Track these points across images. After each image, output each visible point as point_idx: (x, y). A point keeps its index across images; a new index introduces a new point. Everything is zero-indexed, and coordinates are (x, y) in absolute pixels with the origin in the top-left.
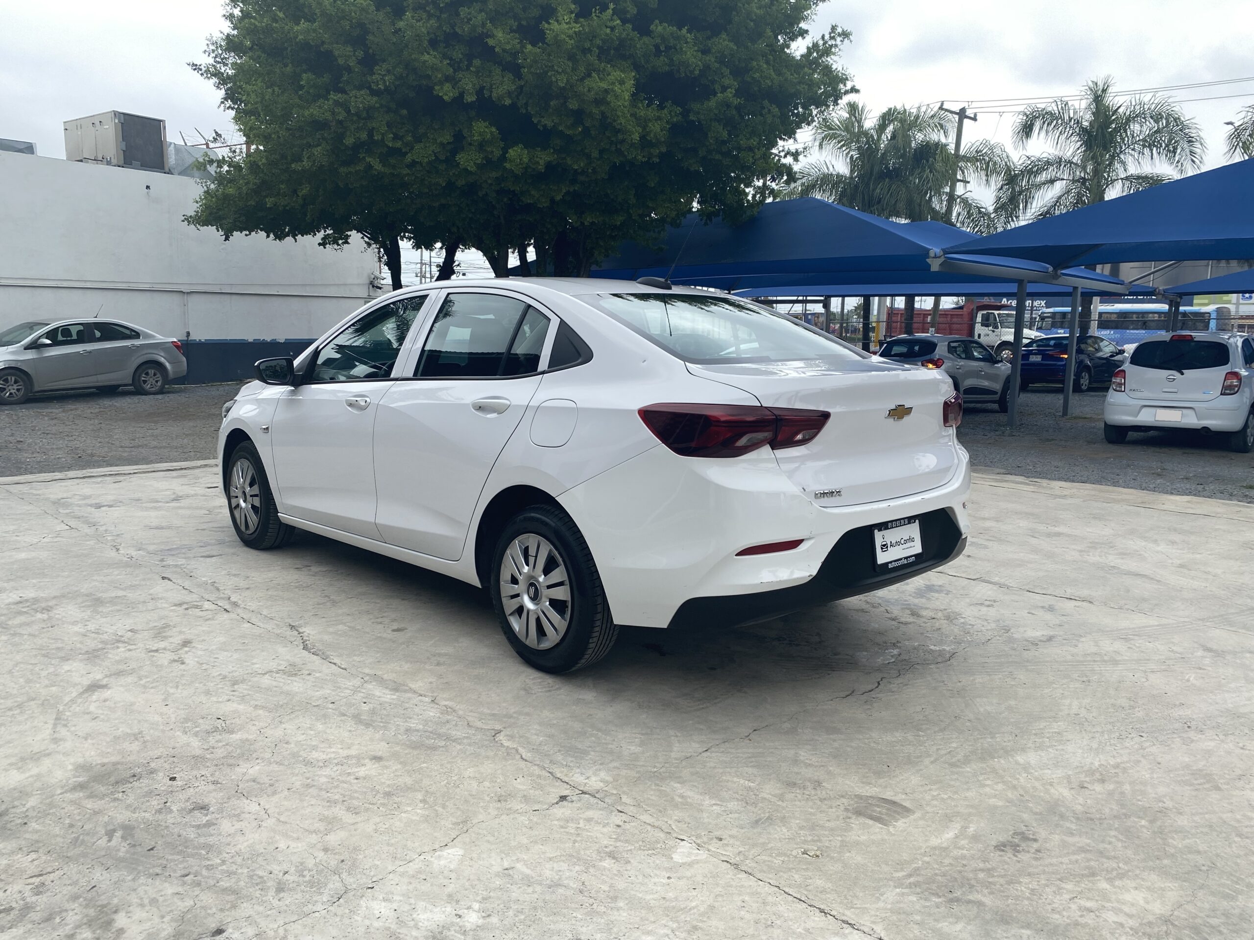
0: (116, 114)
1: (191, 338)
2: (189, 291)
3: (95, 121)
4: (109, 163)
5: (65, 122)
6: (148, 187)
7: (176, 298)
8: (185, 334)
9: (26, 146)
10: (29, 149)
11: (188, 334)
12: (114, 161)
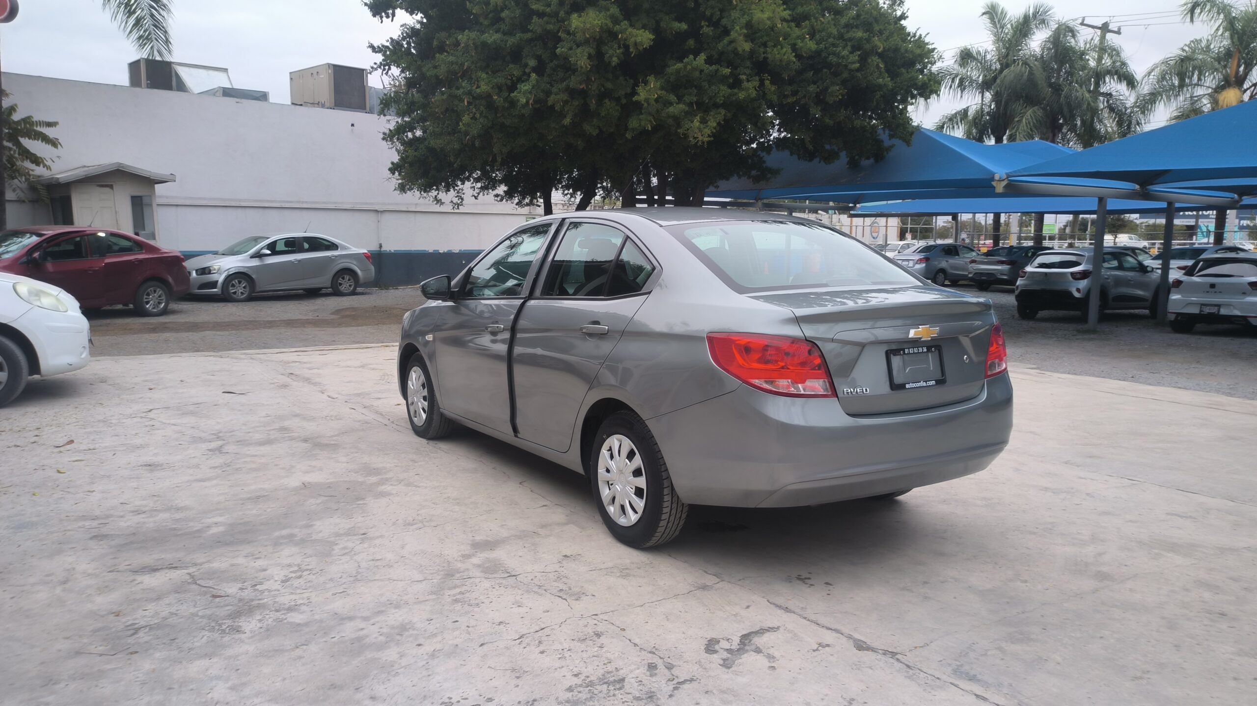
0: (329, 65)
1: (382, 249)
2: (382, 210)
3: (312, 72)
4: (323, 106)
5: (290, 73)
6: (353, 125)
7: (372, 216)
8: (378, 246)
9: (261, 94)
10: (263, 97)
11: (381, 246)
12: (327, 104)
